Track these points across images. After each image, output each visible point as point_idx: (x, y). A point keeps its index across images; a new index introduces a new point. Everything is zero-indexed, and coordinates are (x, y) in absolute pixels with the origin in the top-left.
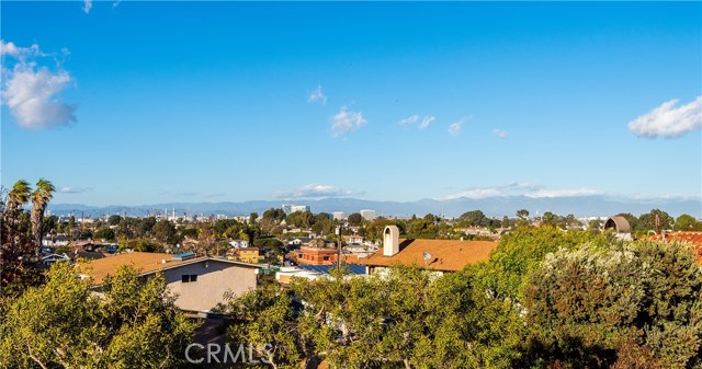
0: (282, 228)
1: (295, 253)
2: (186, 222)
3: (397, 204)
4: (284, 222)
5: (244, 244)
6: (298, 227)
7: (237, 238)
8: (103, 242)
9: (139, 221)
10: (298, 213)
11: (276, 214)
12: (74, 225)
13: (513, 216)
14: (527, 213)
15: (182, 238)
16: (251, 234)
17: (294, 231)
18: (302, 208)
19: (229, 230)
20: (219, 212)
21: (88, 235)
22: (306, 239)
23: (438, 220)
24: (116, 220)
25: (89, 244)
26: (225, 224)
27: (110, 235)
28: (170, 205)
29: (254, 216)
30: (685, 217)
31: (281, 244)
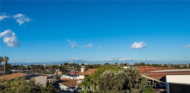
0: (67, 67)
1: (70, 72)
2: (48, 66)
3: (92, 62)
4: (68, 66)
5: (59, 70)
6: (71, 67)
7: (57, 69)
8: (27, 70)
9: (37, 66)
10: (71, 64)
11: (66, 64)
12: (22, 67)
13: (115, 64)
14: (117, 63)
15: (45, 69)
16: (60, 68)
17: (70, 67)
18: (72, 63)
19: (56, 67)
20: (55, 64)
21: (25, 69)
22: (72, 69)
23: (100, 65)
24: (32, 65)
25: (24, 71)
26: (55, 66)
27: (29, 69)
28: (45, 62)
29: (62, 64)
30: (148, 64)
31: (67, 70)
